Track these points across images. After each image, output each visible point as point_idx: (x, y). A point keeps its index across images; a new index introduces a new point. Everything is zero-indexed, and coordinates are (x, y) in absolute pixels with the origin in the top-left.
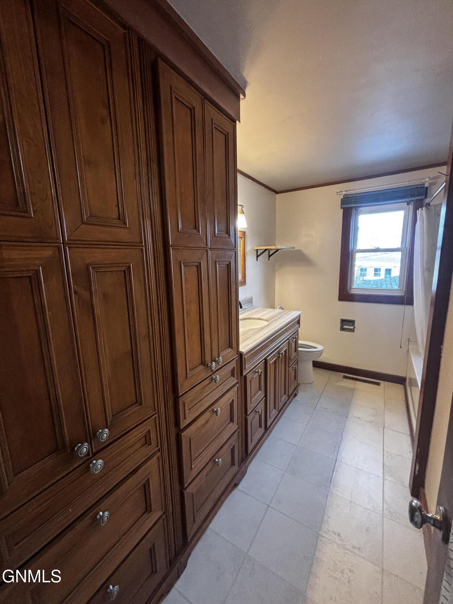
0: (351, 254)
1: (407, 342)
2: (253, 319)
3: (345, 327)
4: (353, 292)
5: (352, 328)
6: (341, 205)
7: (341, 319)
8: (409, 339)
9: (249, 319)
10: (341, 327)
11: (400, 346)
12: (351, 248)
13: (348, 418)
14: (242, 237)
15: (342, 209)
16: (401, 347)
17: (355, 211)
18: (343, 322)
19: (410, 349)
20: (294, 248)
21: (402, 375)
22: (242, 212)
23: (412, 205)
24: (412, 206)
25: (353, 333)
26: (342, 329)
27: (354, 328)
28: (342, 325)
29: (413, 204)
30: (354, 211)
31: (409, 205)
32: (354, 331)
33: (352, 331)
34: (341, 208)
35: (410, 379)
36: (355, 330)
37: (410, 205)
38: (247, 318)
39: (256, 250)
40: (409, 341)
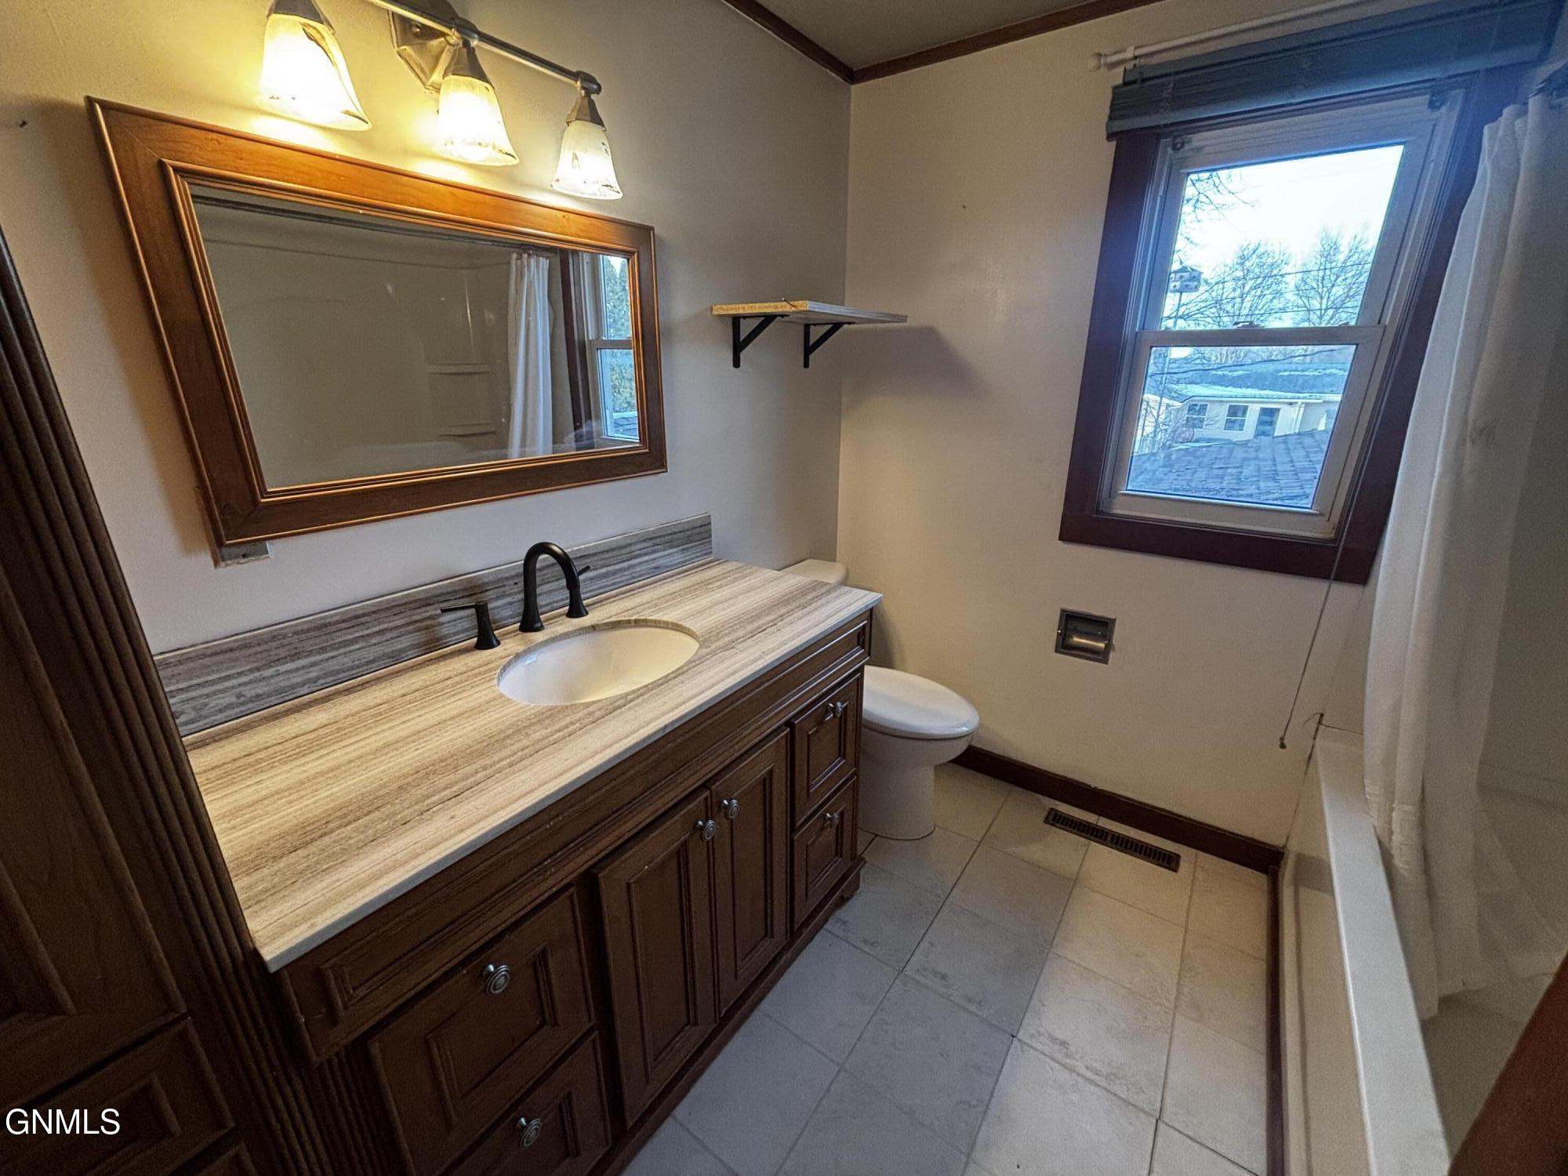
0: (1129, 348)
1: (1313, 725)
2: (656, 624)
3: (1077, 640)
4: (1119, 509)
5: (1102, 645)
6: (1111, 118)
7: (1063, 611)
8: (1322, 715)
9: (637, 623)
10: (1057, 640)
11: (1282, 739)
12: (1132, 323)
13: (1015, 1041)
14: (633, 253)
15: (1114, 144)
16: (1283, 746)
17: (1170, 150)
18: (1071, 622)
19: (1319, 755)
20: (904, 319)
21: (1272, 837)
22: (587, 111)
23: (1451, 109)
24: (1455, 115)
25: (1104, 665)
26: (1064, 646)
27: (1109, 647)
28: (1066, 628)
29: (1458, 108)
30: (1165, 152)
31: (1438, 108)
32: (1105, 661)
33: (1102, 656)
34: (1109, 137)
35: (1301, 859)
36: (1112, 655)
37: (1444, 109)
38: (629, 622)
39: (730, 321)
40: (1320, 723)
